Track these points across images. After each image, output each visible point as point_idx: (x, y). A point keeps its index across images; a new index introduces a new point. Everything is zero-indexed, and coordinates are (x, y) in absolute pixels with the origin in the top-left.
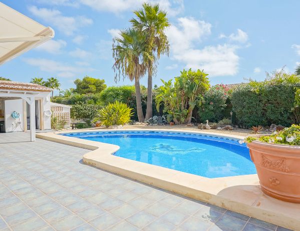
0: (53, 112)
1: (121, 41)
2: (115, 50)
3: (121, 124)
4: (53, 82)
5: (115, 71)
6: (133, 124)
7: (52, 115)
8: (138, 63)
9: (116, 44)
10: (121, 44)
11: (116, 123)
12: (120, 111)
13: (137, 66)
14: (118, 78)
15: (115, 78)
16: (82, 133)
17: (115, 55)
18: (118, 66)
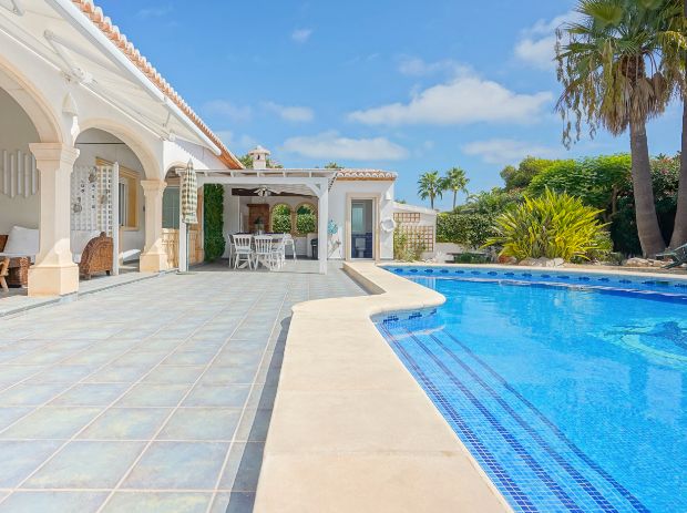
0: (399, 222)
1: (581, 30)
2: (565, 60)
3: (560, 256)
4: (455, 177)
5: (563, 117)
6: (620, 264)
7: (397, 230)
8: (641, 75)
9: (566, 40)
10: (581, 39)
11: (543, 253)
12: (556, 217)
13: (634, 85)
14: (573, 134)
15: (566, 135)
16: (436, 268)
17: (565, 73)
18: (573, 101)
